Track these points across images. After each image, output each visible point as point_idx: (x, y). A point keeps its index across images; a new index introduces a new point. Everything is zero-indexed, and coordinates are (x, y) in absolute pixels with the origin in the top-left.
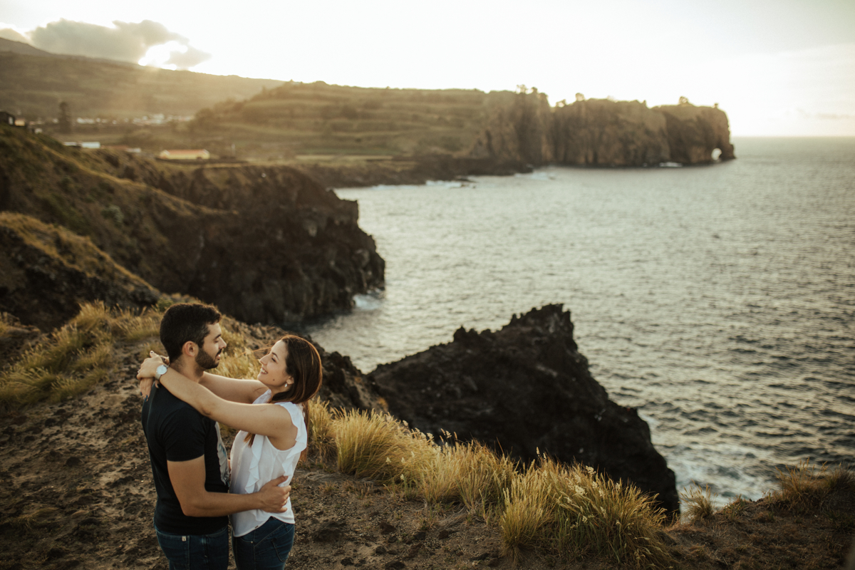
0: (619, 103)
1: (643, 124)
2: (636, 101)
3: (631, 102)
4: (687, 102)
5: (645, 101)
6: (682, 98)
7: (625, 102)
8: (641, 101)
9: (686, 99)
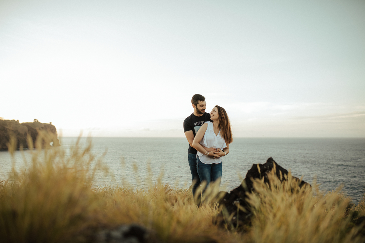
0: (5, 121)
1: (17, 131)
2: (14, 120)
3: (11, 120)
4: (38, 122)
5: (18, 120)
6: (35, 119)
7: (9, 120)
8: (16, 120)
9: (37, 120)
